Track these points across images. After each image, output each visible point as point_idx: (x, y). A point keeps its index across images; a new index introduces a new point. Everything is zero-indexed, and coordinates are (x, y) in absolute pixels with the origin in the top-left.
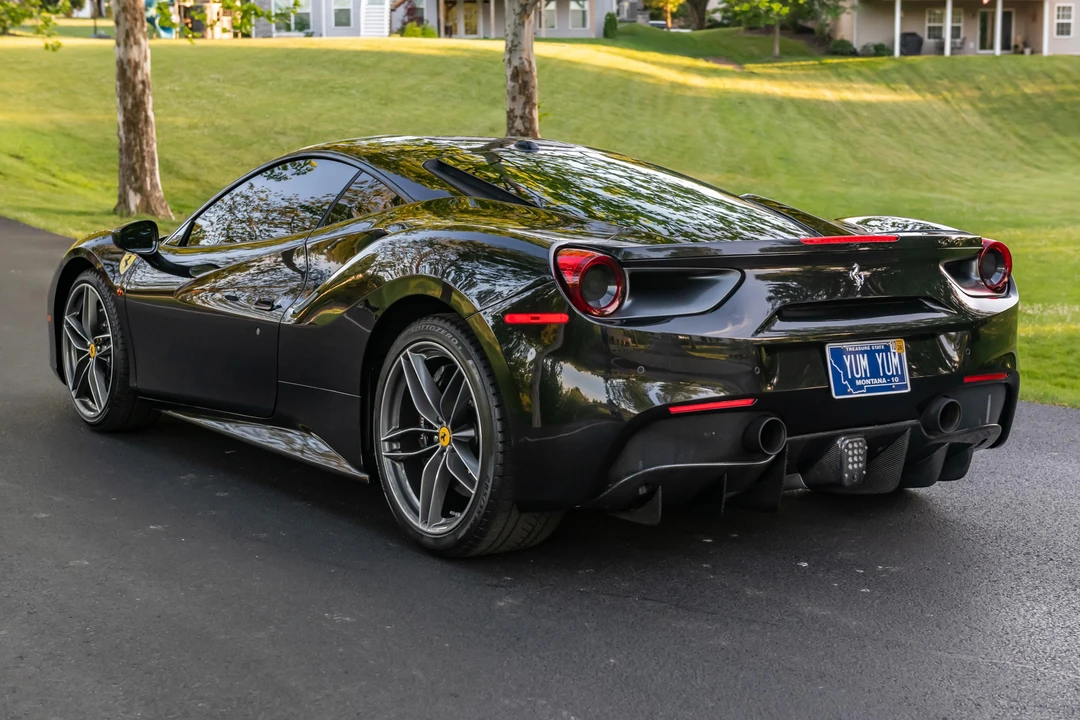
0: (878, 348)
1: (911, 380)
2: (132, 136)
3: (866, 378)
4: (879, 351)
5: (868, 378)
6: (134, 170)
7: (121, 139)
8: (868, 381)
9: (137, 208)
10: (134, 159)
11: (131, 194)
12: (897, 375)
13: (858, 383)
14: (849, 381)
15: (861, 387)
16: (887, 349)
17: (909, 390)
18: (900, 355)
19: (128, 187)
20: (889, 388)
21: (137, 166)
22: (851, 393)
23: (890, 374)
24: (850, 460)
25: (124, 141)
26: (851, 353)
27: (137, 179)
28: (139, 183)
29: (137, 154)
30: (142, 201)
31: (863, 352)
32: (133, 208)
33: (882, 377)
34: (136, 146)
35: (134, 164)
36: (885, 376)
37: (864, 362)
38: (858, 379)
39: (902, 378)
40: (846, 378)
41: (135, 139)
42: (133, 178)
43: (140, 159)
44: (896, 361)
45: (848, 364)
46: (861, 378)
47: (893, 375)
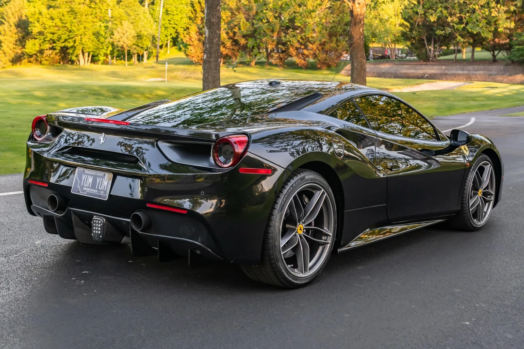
0: (100, 175)
1: (109, 195)
3: (89, 187)
4: (99, 177)
8: (89, 189)
12: (104, 190)
13: (84, 189)
14: (81, 187)
15: (85, 191)
16: (104, 177)
17: (107, 199)
18: (108, 182)
20: (98, 196)
22: (80, 192)
23: (100, 189)
26: (86, 174)
31: (91, 175)
33: (96, 189)
36: (98, 189)
37: (90, 180)
39: (105, 192)
40: (80, 184)
46: (86, 187)
47: (102, 190)
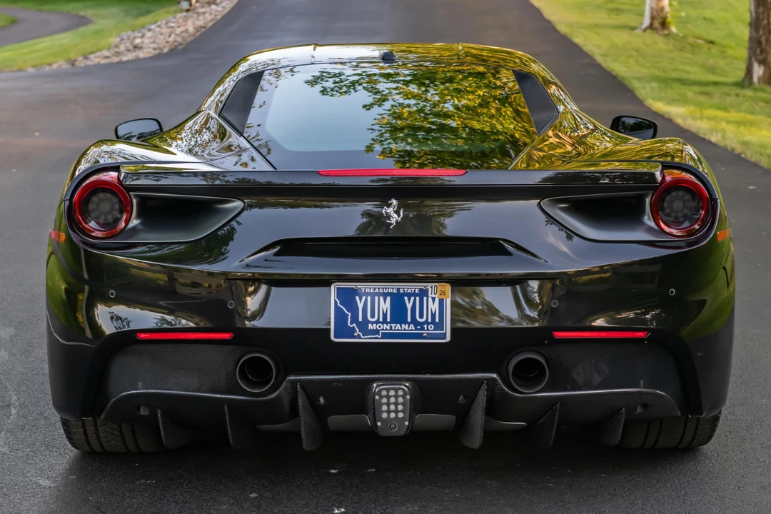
0: (410, 291)
1: (452, 330)
2: (761, 10)
3: (385, 321)
4: (409, 296)
5: (387, 323)
6: (759, 43)
7: (751, 14)
8: (386, 326)
9: (759, 79)
10: (761, 32)
11: (756, 65)
12: (433, 321)
13: (372, 327)
14: (359, 324)
15: (376, 332)
16: (424, 293)
17: (448, 339)
18: (441, 302)
19: (753, 59)
20: (420, 336)
21: (763, 39)
22: (359, 337)
23: (421, 321)
24: (385, 408)
25: (754, 15)
26: (367, 294)
27: (762, 51)
28: (763, 55)
29: (764, 28)
30: (765, 72)
31: (385, 295)
32: (755, 79)
33: (409, 323)
34: (763, 19)
35: (761, 37)
36: (414, 321)
37: (385, 305)
38: (372, 323)
39: (440, 326)
40: (355, 319)
41: (763, 13)
42: (758, 51)
43: (766, 32)
44: (434, 307)
45: (360, 306)
46: (377, 322)
47: (426, 323)
